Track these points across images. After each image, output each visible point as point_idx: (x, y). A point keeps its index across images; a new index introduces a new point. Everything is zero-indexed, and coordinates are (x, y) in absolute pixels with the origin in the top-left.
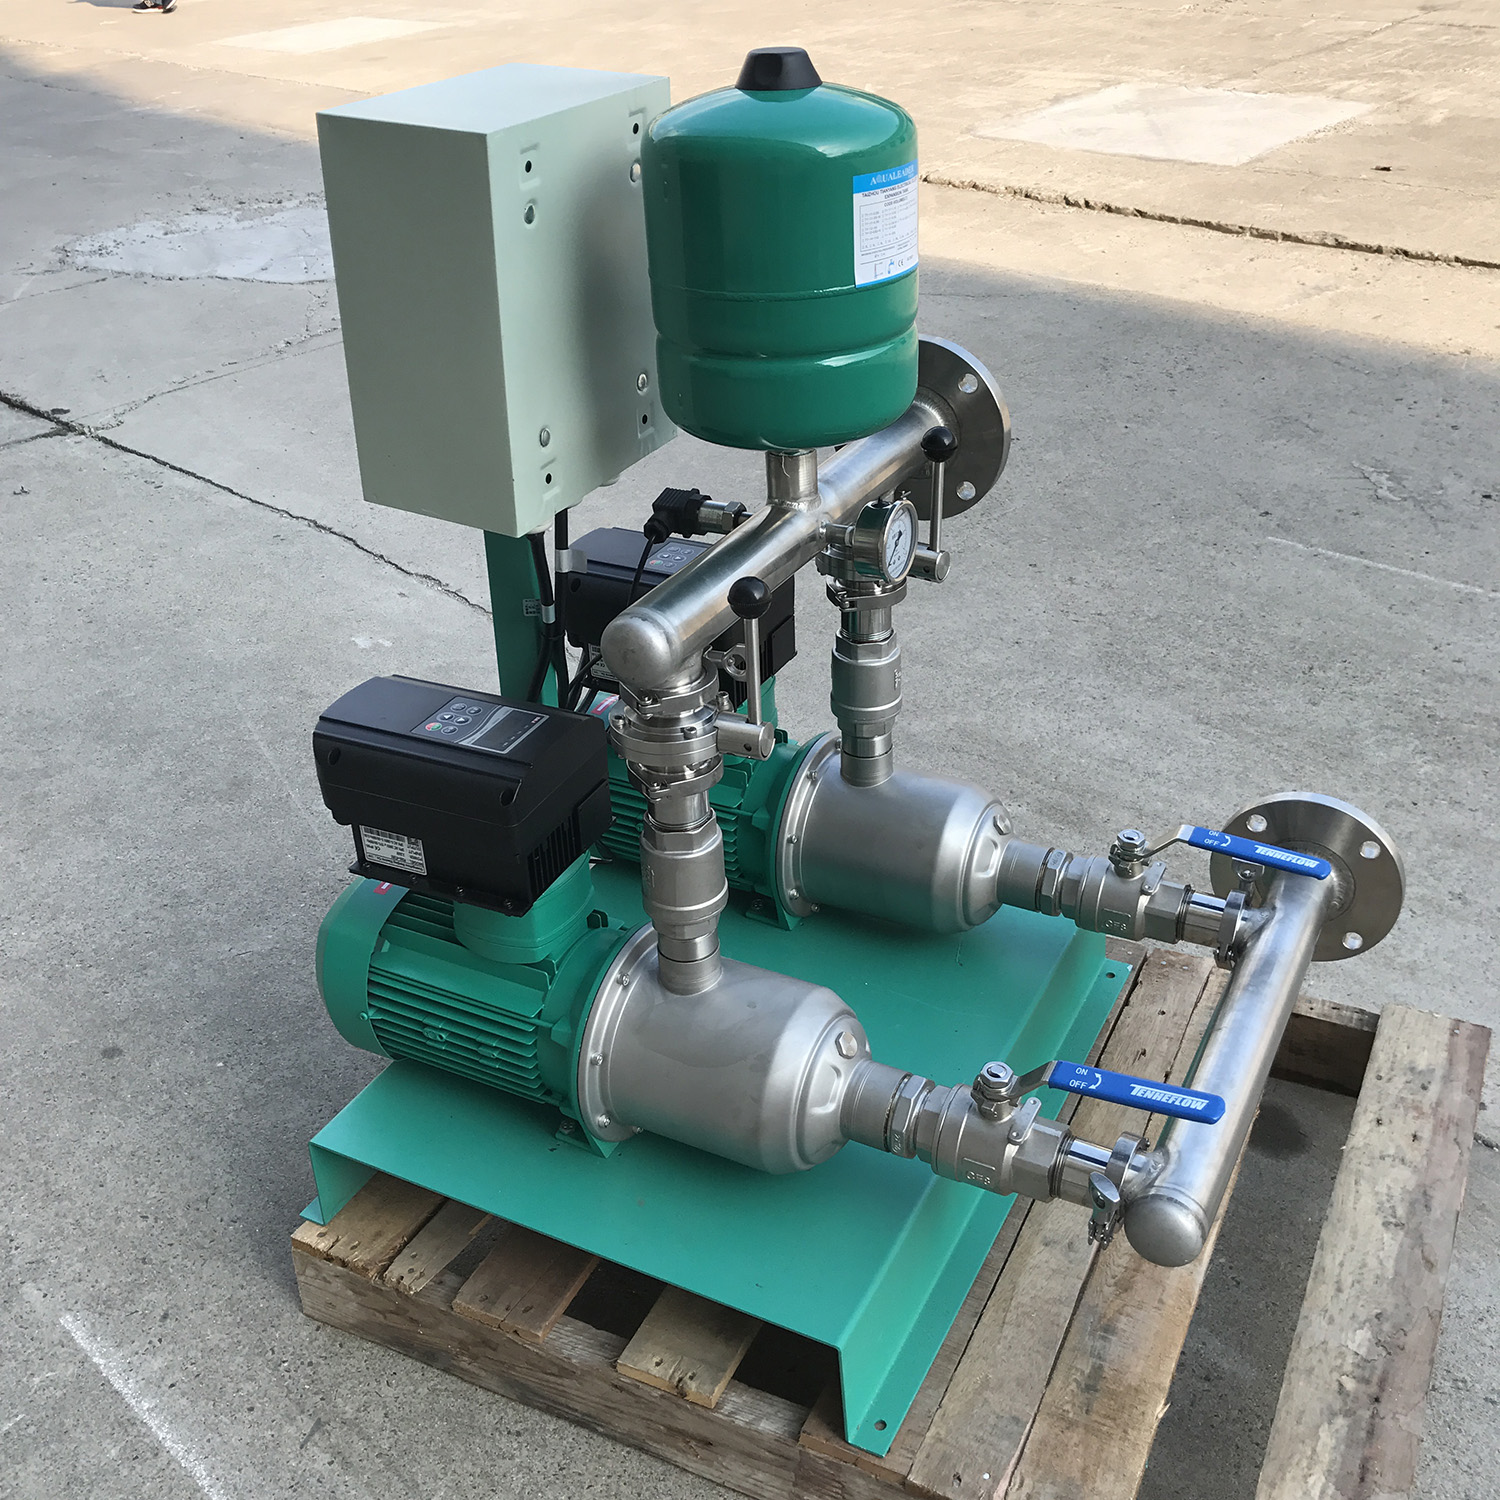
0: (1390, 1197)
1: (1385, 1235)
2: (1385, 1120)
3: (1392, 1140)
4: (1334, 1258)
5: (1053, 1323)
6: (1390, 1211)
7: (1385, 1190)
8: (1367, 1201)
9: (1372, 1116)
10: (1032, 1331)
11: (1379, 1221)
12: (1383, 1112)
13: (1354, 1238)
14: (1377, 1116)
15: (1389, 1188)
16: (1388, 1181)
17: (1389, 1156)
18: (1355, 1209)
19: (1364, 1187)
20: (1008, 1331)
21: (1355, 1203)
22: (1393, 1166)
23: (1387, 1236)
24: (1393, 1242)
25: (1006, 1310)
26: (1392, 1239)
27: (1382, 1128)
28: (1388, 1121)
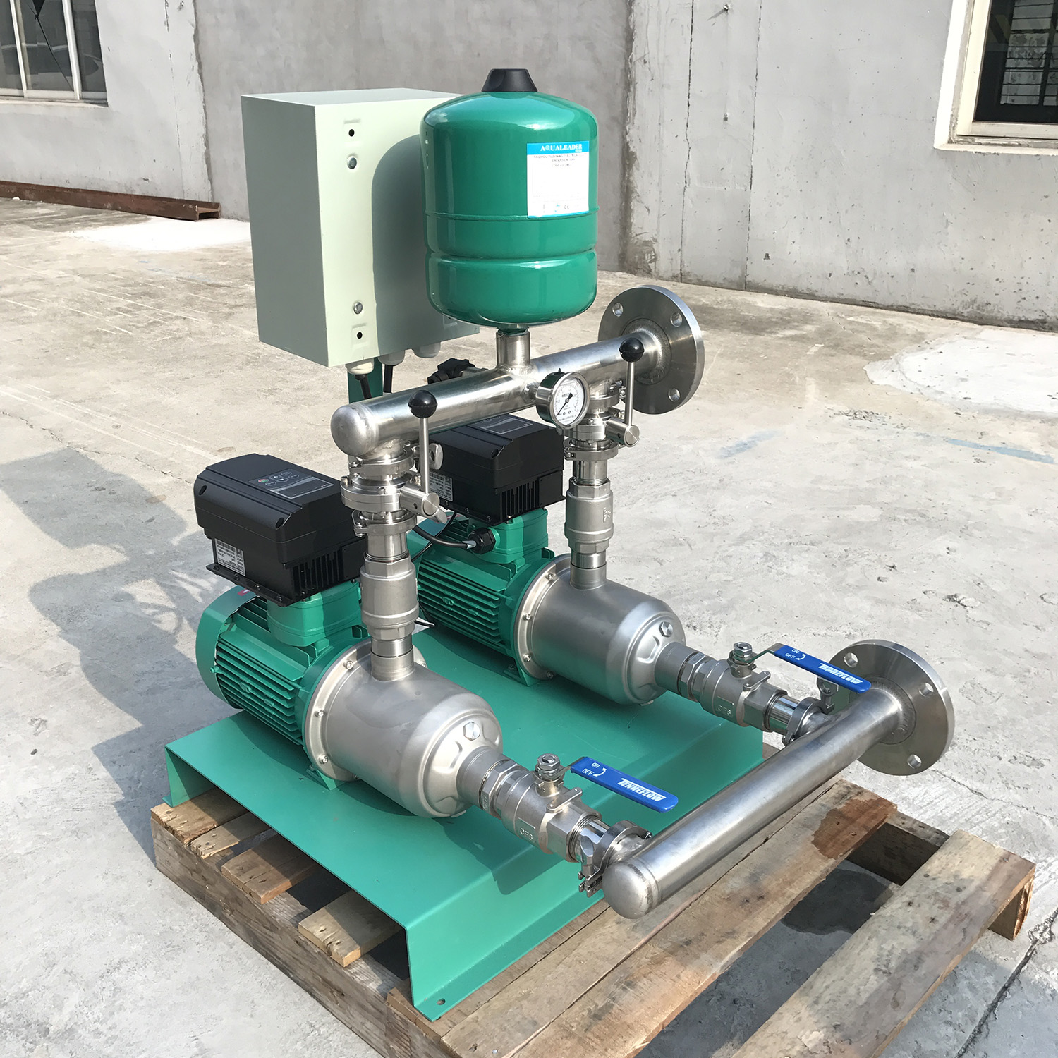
0: (890, 953)
1: (872, 977)
2: (916, 904)
3: (913, 918)
4: (823, 983)
5: (594, 971)
6: (885, 963)
7: (889, 948)
8: (872, 951)
9: (906, 899)
10: (577, 972)
11: (873, 966)
12: (917, 898)
13: (847, 973)
14: (911, 900)
15: (893, 947)
16: (895, 943)
17: (905, 927)
18: (859, 954)
19: (874, 942)
20: (561, 969)
21: (861, 951)
22: (904, 934)
23: (873, 977)
24: (875, 982)
25: (566, 956)
26: (876, 980)
27: (910, 909)
28: (917, 905)
